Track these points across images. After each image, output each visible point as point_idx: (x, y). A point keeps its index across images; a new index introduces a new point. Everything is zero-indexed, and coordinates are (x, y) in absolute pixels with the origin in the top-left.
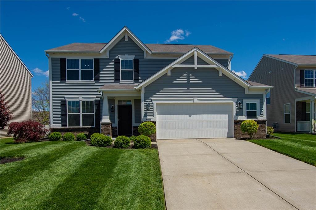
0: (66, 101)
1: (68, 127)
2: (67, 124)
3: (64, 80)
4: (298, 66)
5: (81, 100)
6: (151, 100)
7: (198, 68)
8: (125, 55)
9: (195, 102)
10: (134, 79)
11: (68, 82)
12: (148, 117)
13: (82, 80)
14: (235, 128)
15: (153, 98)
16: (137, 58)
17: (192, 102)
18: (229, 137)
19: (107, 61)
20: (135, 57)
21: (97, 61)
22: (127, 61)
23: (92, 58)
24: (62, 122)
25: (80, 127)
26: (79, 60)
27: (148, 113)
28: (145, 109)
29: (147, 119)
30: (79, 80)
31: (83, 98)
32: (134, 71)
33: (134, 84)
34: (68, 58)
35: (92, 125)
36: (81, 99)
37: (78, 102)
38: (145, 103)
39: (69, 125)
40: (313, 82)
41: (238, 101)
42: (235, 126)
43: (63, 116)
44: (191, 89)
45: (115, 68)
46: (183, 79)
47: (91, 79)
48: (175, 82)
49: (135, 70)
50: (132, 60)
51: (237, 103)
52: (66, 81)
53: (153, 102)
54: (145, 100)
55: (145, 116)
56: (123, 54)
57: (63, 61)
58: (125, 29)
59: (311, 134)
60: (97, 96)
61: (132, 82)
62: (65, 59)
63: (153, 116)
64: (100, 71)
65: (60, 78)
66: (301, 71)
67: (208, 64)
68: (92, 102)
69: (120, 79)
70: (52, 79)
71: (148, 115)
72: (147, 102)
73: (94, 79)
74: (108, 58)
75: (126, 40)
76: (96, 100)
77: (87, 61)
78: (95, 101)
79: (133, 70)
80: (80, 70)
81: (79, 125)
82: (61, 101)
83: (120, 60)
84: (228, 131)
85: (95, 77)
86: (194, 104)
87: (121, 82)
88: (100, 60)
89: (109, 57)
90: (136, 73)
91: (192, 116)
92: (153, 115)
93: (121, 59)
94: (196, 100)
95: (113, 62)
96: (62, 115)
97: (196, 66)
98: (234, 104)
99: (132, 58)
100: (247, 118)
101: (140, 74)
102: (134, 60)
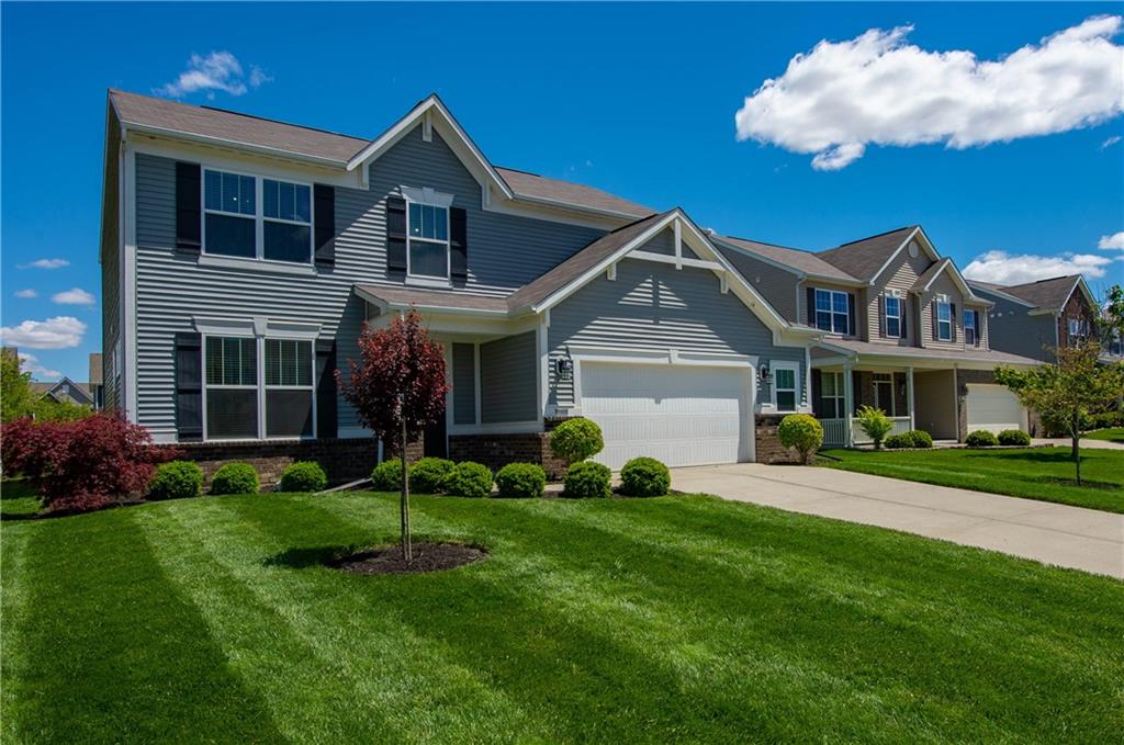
0: (200, 334)
1: (206, 440)
2: (202, 429)
3: (193, 251)
4: (806, 278)
5: (263, 336)
6: (567, 350)
7: (683, 266)
8: (425, 188)
9: (674, 362)
10: (452, 275)
11: (206, 259)
12: (560, 404)
13: (266, 257)
14: (756, 435)
15: (571, 343)
16: (460, 205)
17: (664, 361)
18: (743, 460)
19: (362, 201)
20: (454, 200)
21: (325, 194)
22: (428, 209)
23: (307, 181)
24: (178, 423)
25: (260, 440)
26: (254, 179)
27: (558, 391)
28: (551, 377)
29: (556, 411)
30: (254, 256)
31: (270, 326)
32: (452, 247)
33: (451, 290)
34: (208, 164)
35: (302, 434)
36: (263, 329)
37: (250, 344)
38: (550, 360)
39: (210, 435)
40: (830, 320)
41: (759, 364)
42: (759, 432)
43: (187, 396)
44: (664, 324)
45: (389, 228)
46: (641, 295)
47: (304, 258)
48: (626, 300)
49: (457, 244)
50: (445, 210)
51: (758, 369)
52: (200, 254)
53: (573, 357)
54: (550, 349)
55: (552, 400)
56: (417, 183)
57: (187, 174)
58: (431, 102)
59: (845, 448)
60: (325, 323)
61: (445, 283)
62: (197, 168)
63: (573, 400)
64: (336, 232)
65: (172, 241)
66: (808, 289)
67: (698, 258)
68: (305, 345)
69: (405, 270)
70: (138, 242)
71: (558, 397)
72: (557, 355)
73: (312, 257)
74: (365, 191)
75: (427, 138)
76: (321, 338)
77: (288, 188)
78: (317, 340)
79: (448, 243)
80: (260, 217)
81: (255, 434)
82: (176, 333)
83: (407, 203)
84: (740, 442)
85: (318, 252)
86: (671, 367)
87: (408, 281)
88: (336, 193)
89: (371, 186)
90: (458, 253)
91: (663, 401)
92: (571, 397)
93: (409, 200)
94: (675, 357)
95: (383, 207)
96: (179, 391)
97: (679, 261)
98: (754, 371)
99: (444, 201)
100: (779, 409)
101: (469, 260)
102: (451, 208)
